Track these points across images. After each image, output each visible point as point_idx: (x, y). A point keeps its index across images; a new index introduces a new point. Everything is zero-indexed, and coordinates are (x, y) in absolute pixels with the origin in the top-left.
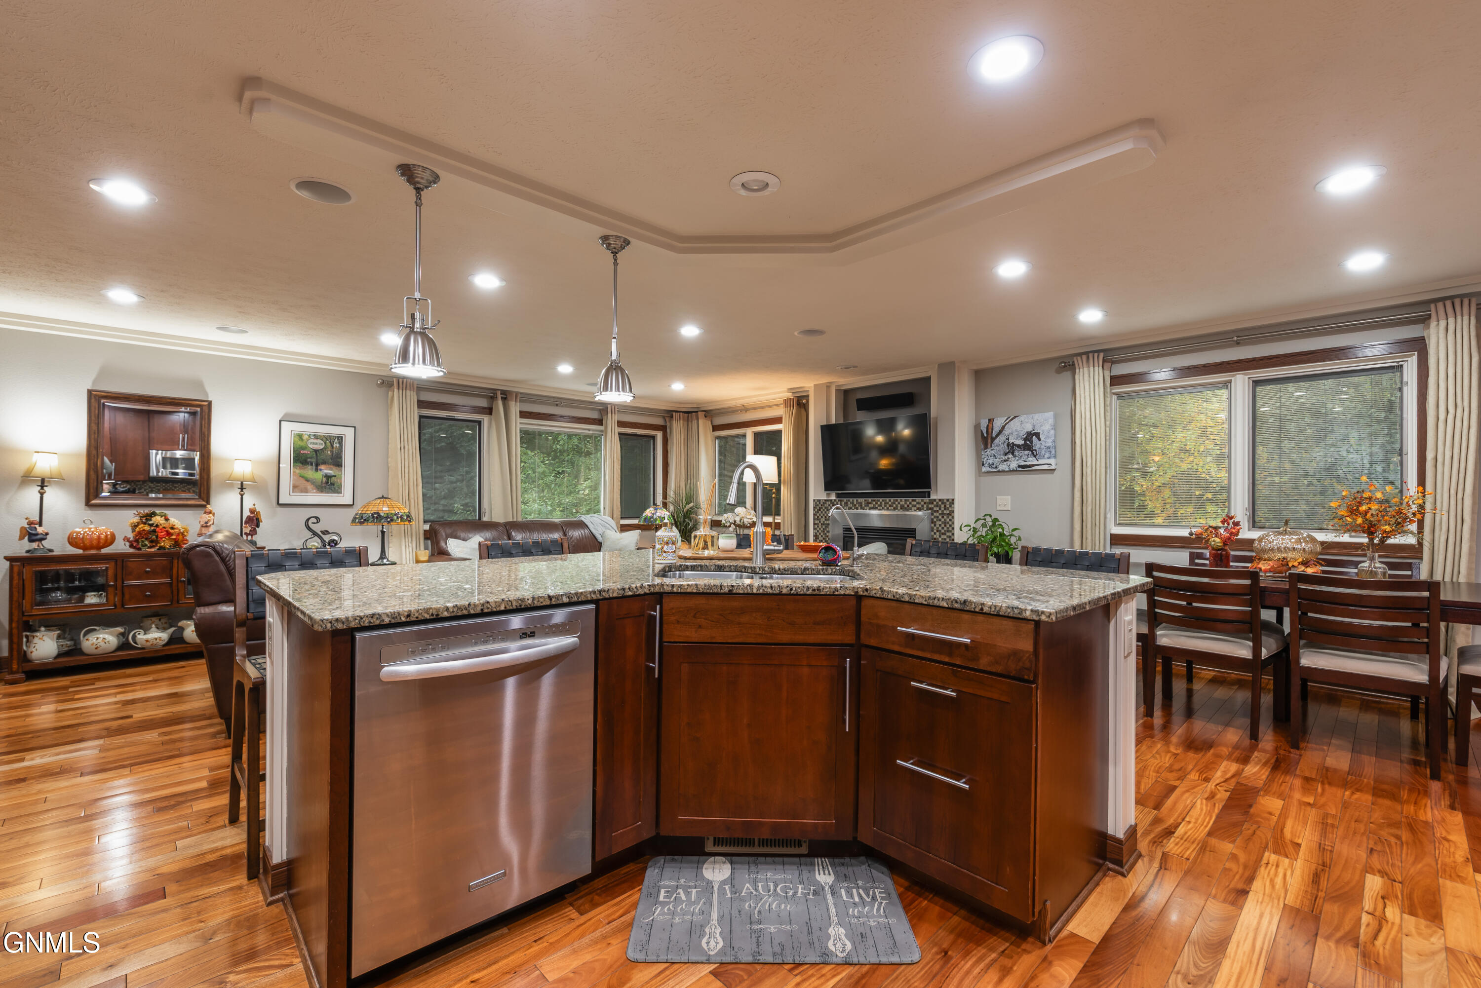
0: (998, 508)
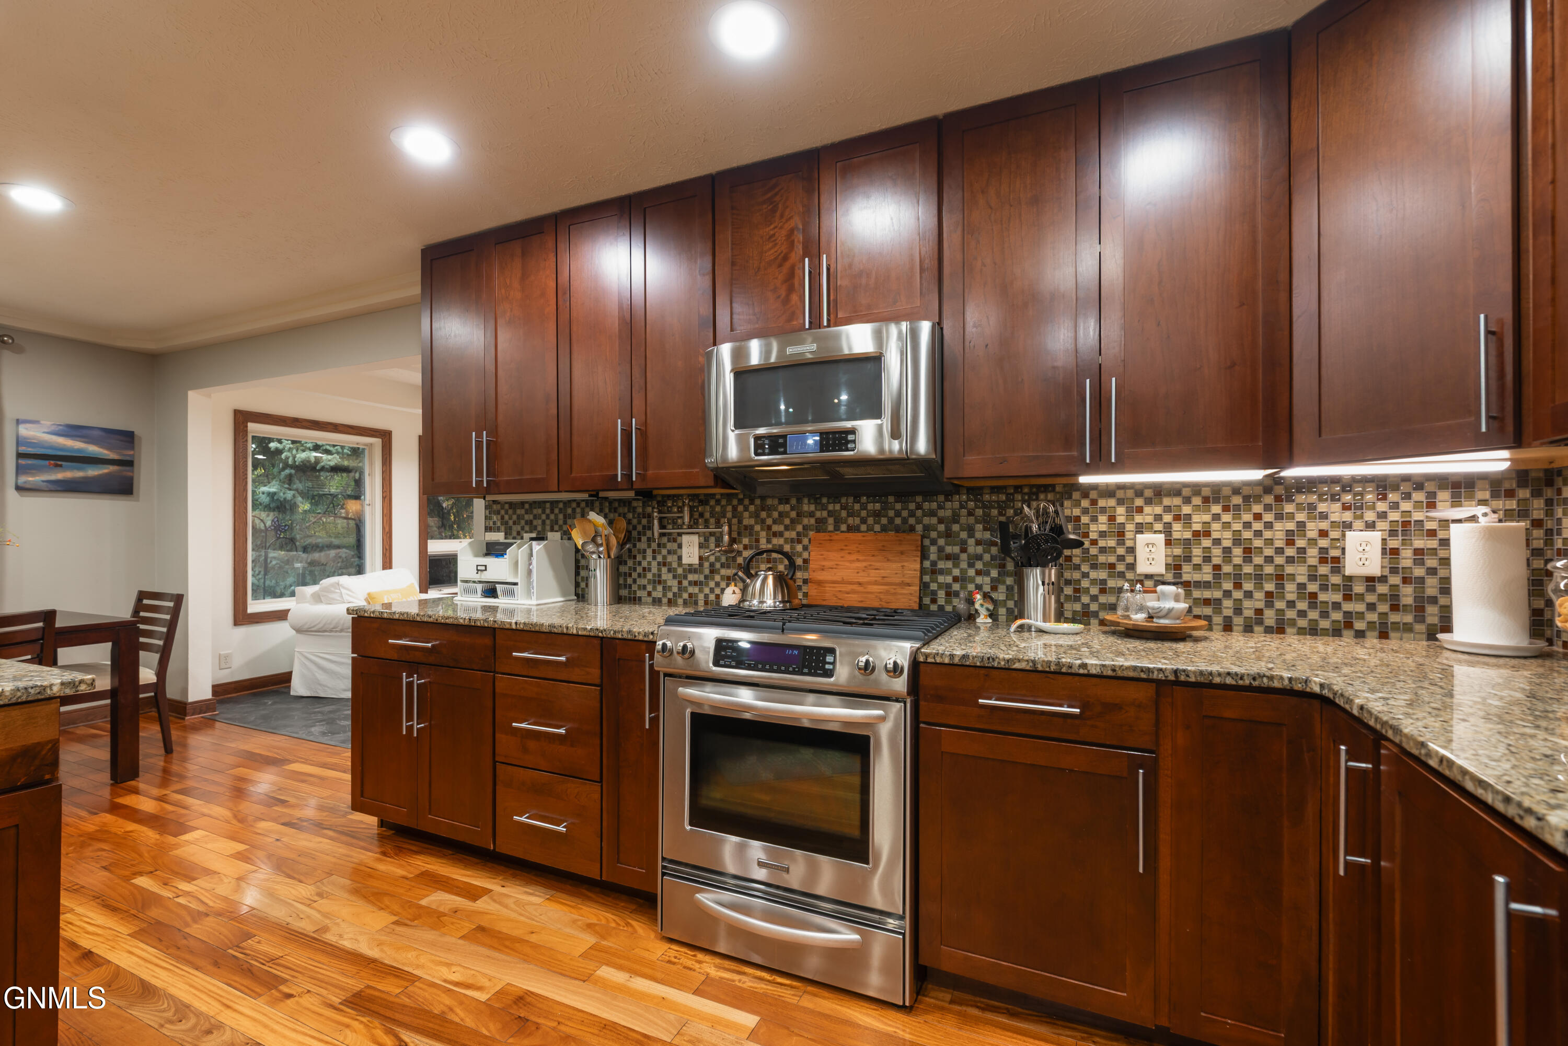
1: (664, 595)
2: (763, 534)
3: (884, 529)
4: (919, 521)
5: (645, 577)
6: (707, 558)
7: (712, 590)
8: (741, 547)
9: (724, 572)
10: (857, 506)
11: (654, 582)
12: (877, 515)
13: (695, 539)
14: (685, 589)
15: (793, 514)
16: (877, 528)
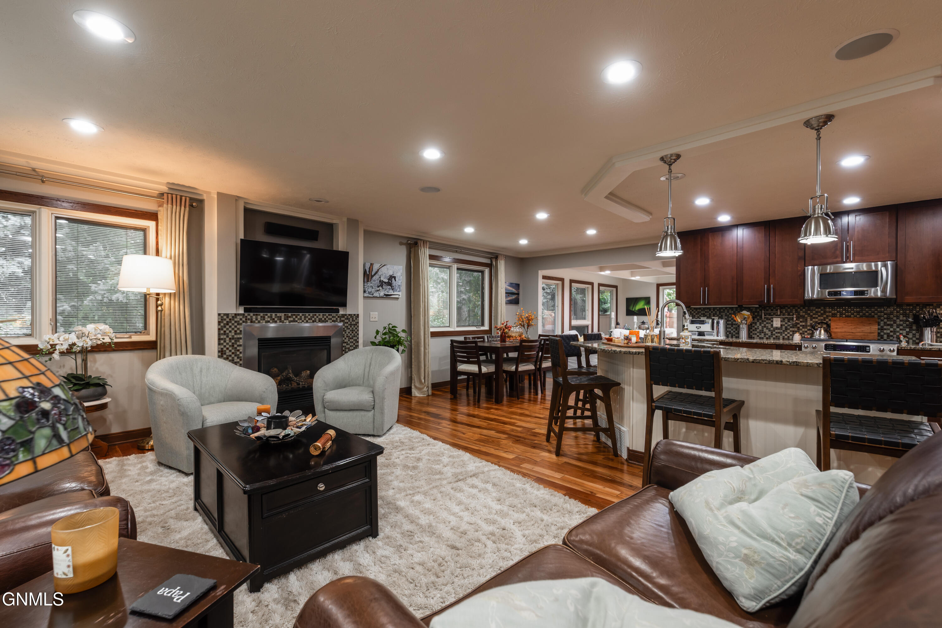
0: (371, 320)
1: (765, 336)
2: (809, 318)
3: (861, 317)
5: (756, 331)
6: (784, 325)
7: (785, 335)
8: (799, 322)
9: (791, 329)
10: (849, 310)
11: (760, 332)
12: (858, 312)
13: (779, 319)
14: (774, 335)
15: (822, 312)
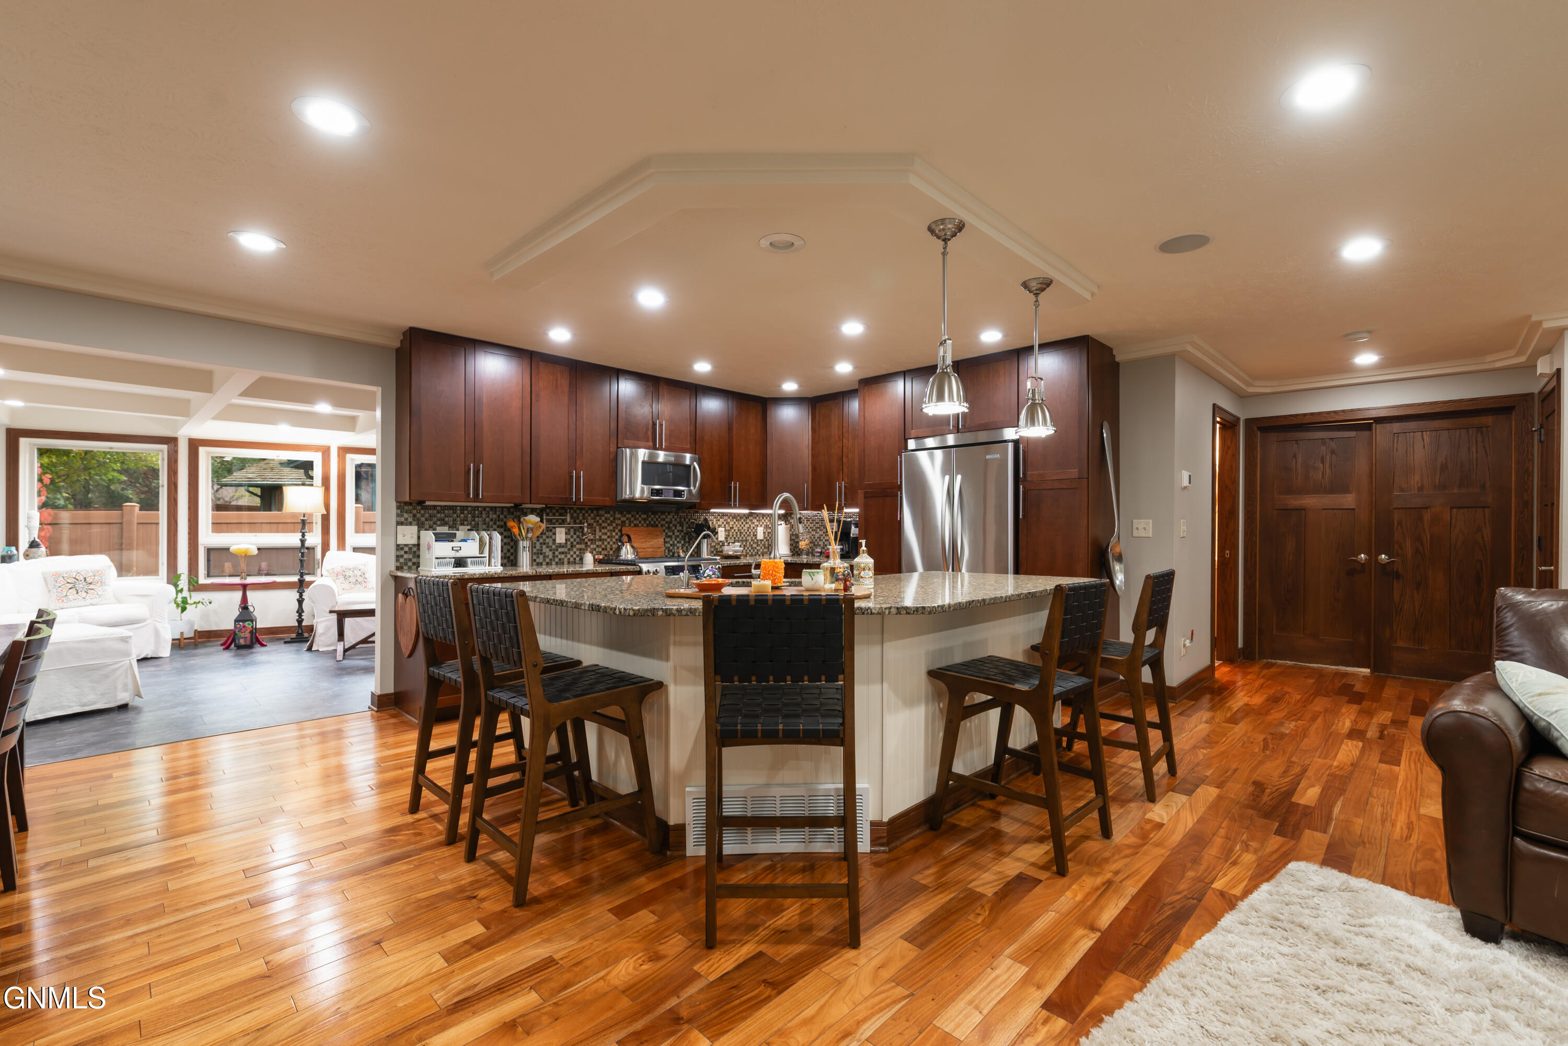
1: (544, 560)
2: (598, 527)
3: (647, 526)
4: (659, 522)
6: (569, 540)
7: (572, 556)
9: (578, 546)
10: (637, 516)
12: (645, 520)
13: (563, 530)
14: (557, 556)
15: (611, 519)
16: (645, 525)
